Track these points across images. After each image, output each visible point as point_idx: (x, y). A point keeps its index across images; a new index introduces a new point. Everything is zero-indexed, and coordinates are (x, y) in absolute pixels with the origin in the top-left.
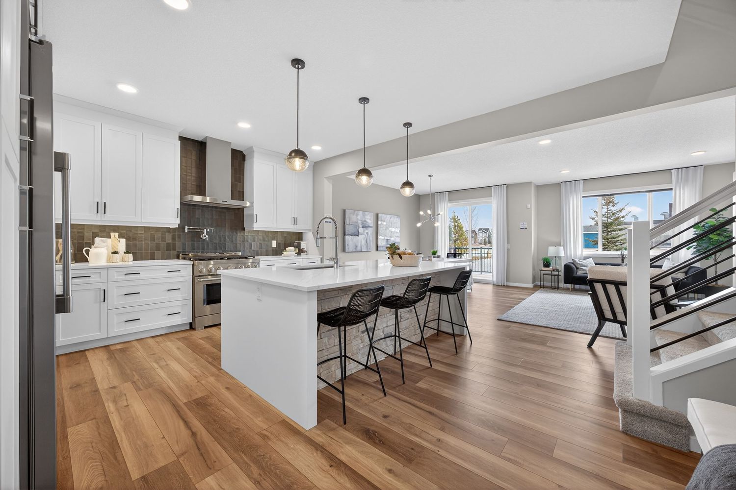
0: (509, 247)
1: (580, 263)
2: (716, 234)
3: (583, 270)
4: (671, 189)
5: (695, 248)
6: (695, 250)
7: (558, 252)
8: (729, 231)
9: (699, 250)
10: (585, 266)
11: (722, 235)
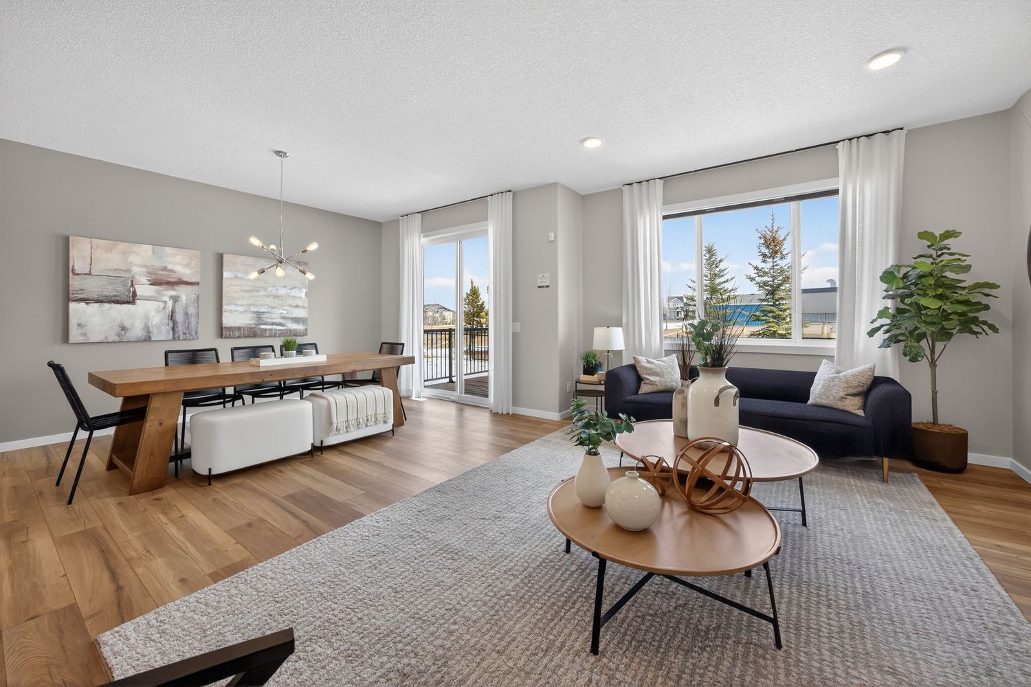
0: (519, 329)
1: (649, 366)
2: (934, 297)
3: (652, 383)
4: (835, 192)
5: (887, 332)
6: (887, 335)
7: (608, 340)
8: (963, 288)
9: (896, 336)
10: (656, 374)
11: (947, 298)
